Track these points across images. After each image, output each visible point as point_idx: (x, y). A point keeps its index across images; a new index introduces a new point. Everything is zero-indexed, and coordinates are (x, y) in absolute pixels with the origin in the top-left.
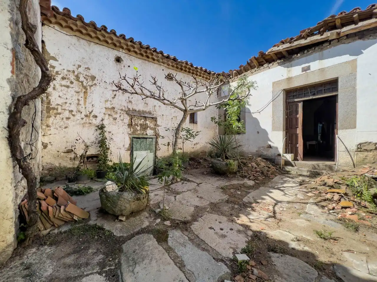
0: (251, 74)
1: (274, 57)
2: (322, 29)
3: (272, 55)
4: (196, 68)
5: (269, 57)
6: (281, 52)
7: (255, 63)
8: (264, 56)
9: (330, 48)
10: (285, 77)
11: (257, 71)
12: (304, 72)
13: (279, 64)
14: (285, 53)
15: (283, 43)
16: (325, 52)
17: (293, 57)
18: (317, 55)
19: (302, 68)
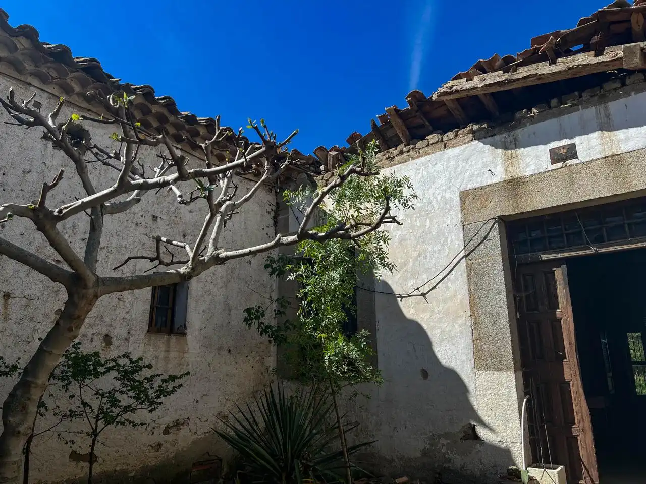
0: (387, 162)
1: (458, 114)
2: (596, 39)
3: (451, 105)
4: (191, 119)
5: (441, 112)
6: (476, 97)
7: (399, 129)
8: (427, 108)
9: (627, 94)
10: (500, 175)
11: (405, 154)
12: (559, 165)
13: (477, 136)
14: (489, 103)
16: (615, 106)
17: (518, 115)
18: (589, 113)
19: (551, 150)
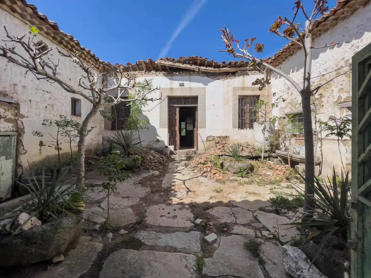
0: (141, 75)
1: (160, 68)
2: (191, 62)
3: (159, 66)
5: (156, 66)
6: (165, 66)
7: (144, 66)
8: (152, 64)
9: (194, 75)
10: (169, 86)
11: (146, 75)
12: (181, 87)
13: (164, 75)
14: (168, 68)
15: (168, 60)
16: (193, 77)
17: (174, 73)
18: (187, 77)
19: (180, 84)
